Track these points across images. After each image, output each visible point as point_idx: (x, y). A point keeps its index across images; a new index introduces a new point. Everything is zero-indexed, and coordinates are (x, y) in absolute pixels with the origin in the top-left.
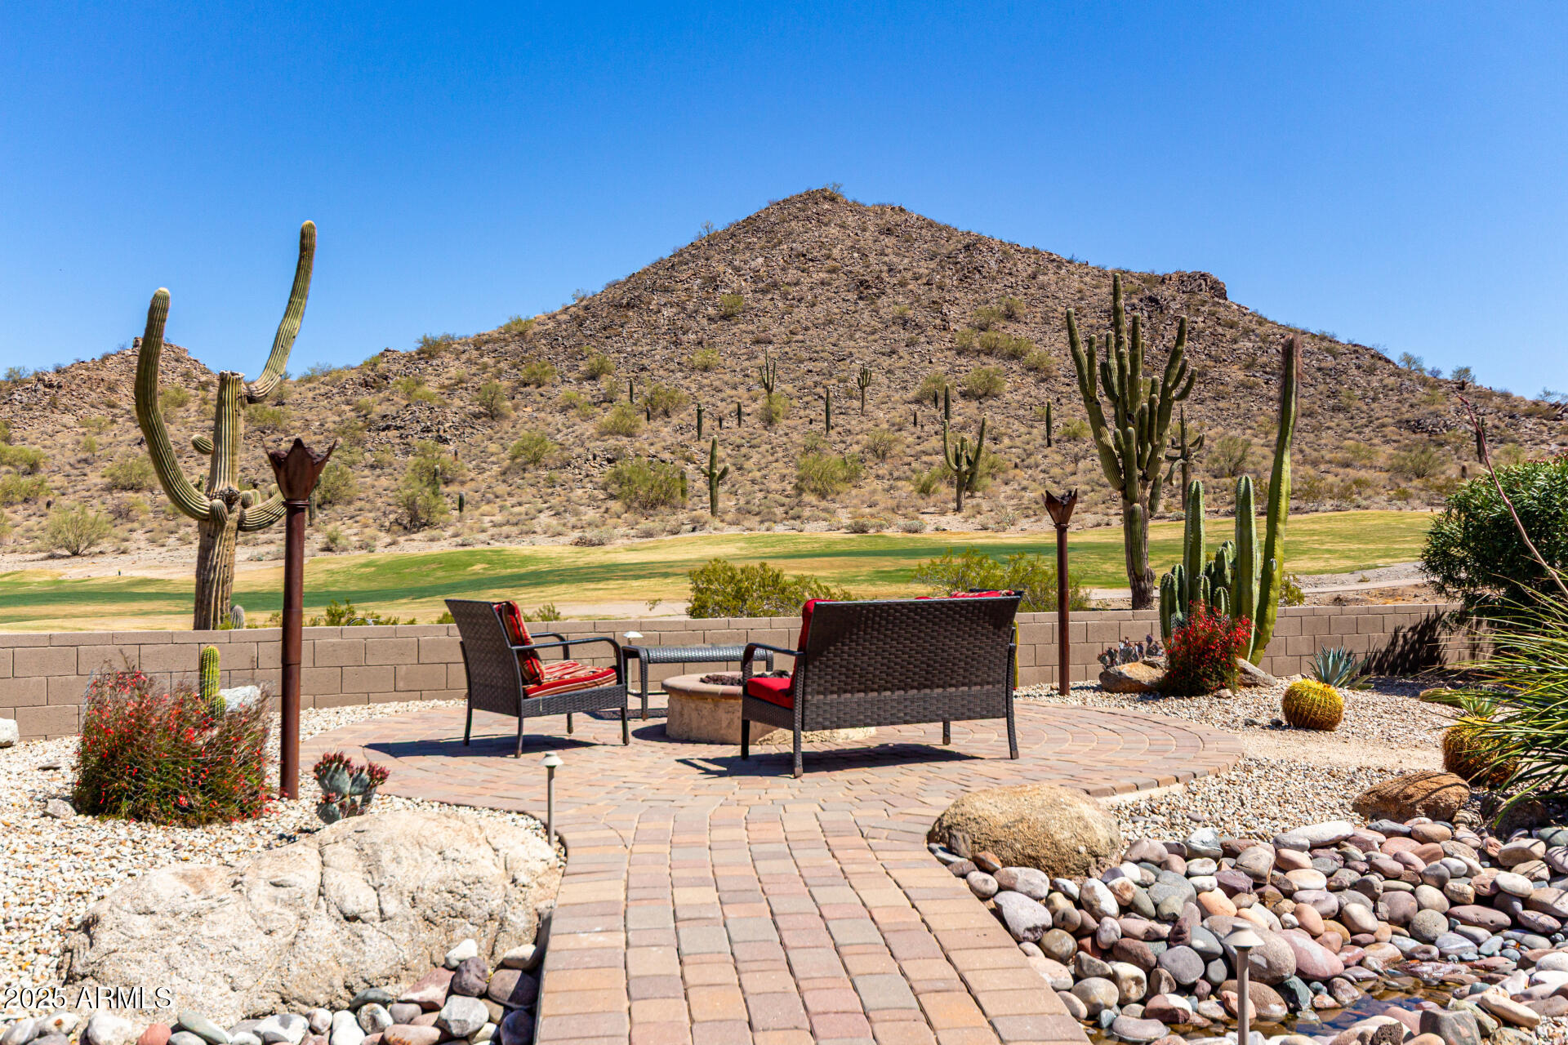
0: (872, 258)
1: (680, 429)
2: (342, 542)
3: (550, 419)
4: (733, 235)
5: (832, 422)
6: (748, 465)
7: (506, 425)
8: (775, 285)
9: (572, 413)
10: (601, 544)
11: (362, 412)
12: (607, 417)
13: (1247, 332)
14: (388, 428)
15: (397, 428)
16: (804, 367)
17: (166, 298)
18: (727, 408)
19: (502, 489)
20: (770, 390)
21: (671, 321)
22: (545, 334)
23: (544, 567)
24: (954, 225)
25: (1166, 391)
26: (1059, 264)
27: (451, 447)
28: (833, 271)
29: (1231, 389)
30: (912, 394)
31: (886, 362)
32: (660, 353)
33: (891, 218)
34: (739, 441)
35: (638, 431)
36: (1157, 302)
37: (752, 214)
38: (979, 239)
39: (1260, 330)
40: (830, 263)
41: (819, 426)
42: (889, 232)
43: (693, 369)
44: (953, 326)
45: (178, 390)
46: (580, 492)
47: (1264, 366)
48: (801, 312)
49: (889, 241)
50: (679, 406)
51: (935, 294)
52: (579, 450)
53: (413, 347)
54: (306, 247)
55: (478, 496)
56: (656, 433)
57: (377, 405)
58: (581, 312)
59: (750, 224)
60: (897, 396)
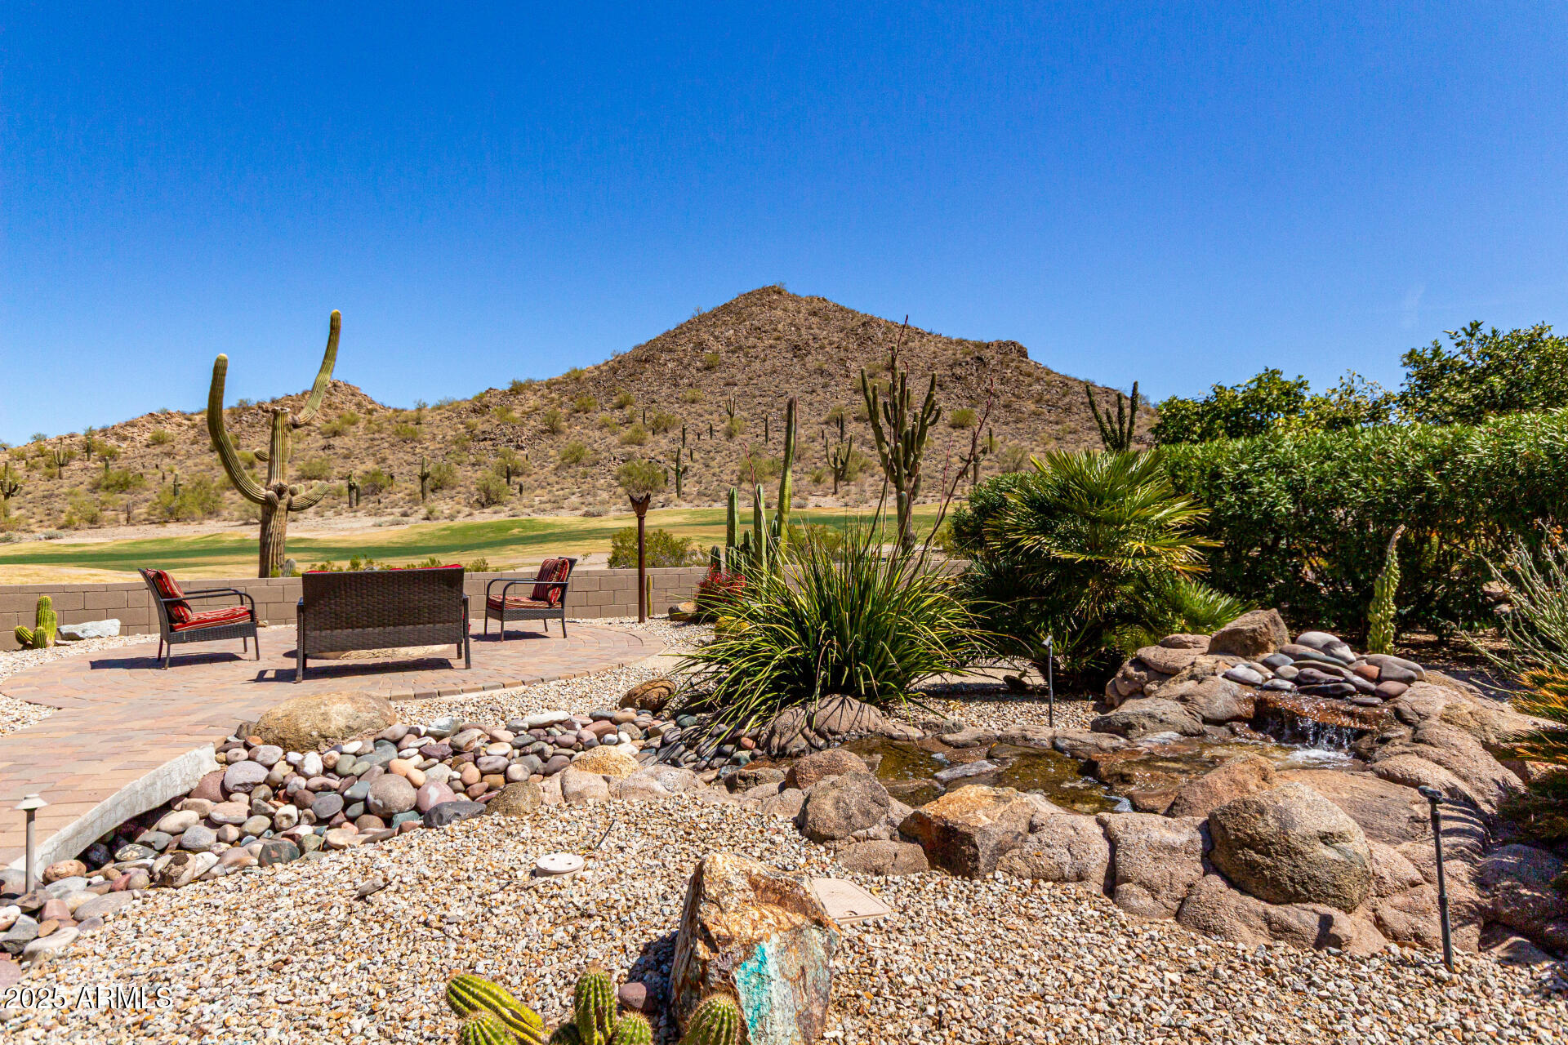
0: (803, 331)
1: (673, 441)
2: (436, 514)
3: (591, 433)
4: (715, 316)
5: (770, 436)
6: (713, 464)
7: (562, 438)
8: (740, 348)
9: (605, 430)
10: (599, 515)
11: (470, 429)
12: (626, 432)
13: (1038, 380)
14: (485, 439)
15: (491, 440)
16: (756, 401)
17: (225, 361)
18: (704, 427)
19: (553, 479)
20: (732, 416)
21: (673, 371)
22: (593, 379)
23: (557, 530)
24: (857, 309)
25: (923, 420)
26: (922, 335)
27: (525, 452)
28: (778, 339)
29: (1026, 416)
30: (823, 419)
31: (809, 398)
32: (665, 391)
33: (816, 305)
34: (709, 448)
35: (645, 442)
36: (981, 359)
37: (727, 301)
38: (872, 319)
39: (1047, 378)
40: (776, 334)
41: (762, 439)
42: (815, 314)
43: (685, 402)
44: (852, 375)
45: (352, 415)
46: (602, 481)
47: (1048, 401)
48: (757, 365)
49: (814, 320)
50: (674, 425)
51: (842, 354)
52: (605, 454)
53: (506, 387)
54: (334, 328)
55: (536, 484)
56: (657, 443)
57: (480, 424)
58: (616, 365)
59: (726, 308)
60: (814, 420)
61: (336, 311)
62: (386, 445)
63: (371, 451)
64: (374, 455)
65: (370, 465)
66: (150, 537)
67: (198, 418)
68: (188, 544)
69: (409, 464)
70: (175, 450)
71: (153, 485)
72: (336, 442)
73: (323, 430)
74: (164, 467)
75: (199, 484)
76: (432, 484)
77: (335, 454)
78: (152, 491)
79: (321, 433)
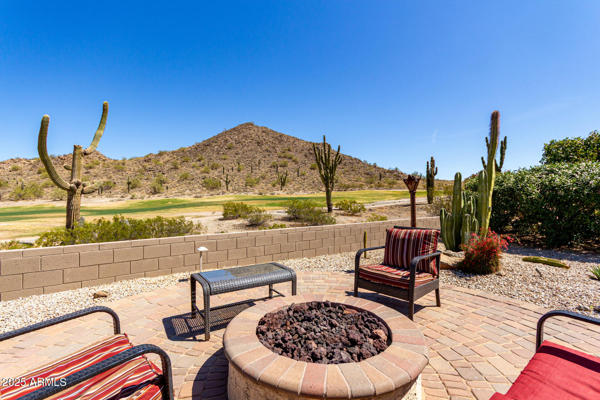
0: (260, 137)
1: (219, 172)
2: (135, 197)
3: (189, 169)
4: (231, 131)
5: (253, 171)
6: (235, 180)
7: (179, 171)
8: (240, 142)
9: (195, 168)
10: (201, 197)
11: (144, 167)
12: (203, 169)
14: (150, 171)
15: (152, 171)
16: (246, 159)
17: (48, 118)
18: (230, 168)
19: (178, 185)
20: (239, 164)
21: (217, 149)
22: (189, 151)
23: (186, 203)
24: (277, 131)
25: (335, 162)
26: (299, 140)
27: (166, 175)
28: (252, 140)
30: (269, 166)
31: (264, 159)
32: (215, 156)
33: (264, 129)
34: (232, 175)
35: (210, 172)
37: (235, 127)
38: (283, 134)
40: (252, 138)
41: (249, 172)
42: (264, 132)
43: (222, 159)
44: (278, 152)
45: (97, 161)
46: (196, 185)
48: (246, 148)
49: (264, 134)
50: (219, 167)
51: (274, 145)
52: (196, 176)
53: (157, 153)
54: (105, 109)
55: (172, 186)
56: (214, 173)
57: (148, 166)
58: (197, 147)
59: (234, 129)
60: (266, 166)
61: (105, 102)
62: (111, 172)
63: (105, 174)
64: (107, 176)
65: (105, 179)
66: (10, 206)
67: (32, 161)
68: (28, 209)
69: (121, 179)
70: (23, 173)
71: (12, 186)
72: (91, 171)
73: (85, 166)
74: (17, 179)
75: (33, 185)
76: (131, 186)
77: (91, 175)
78: (12, 187)
79: (85, 168)
